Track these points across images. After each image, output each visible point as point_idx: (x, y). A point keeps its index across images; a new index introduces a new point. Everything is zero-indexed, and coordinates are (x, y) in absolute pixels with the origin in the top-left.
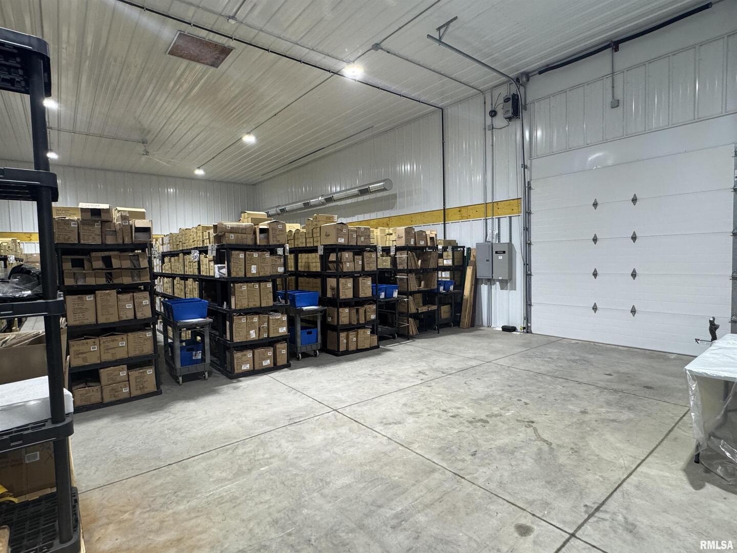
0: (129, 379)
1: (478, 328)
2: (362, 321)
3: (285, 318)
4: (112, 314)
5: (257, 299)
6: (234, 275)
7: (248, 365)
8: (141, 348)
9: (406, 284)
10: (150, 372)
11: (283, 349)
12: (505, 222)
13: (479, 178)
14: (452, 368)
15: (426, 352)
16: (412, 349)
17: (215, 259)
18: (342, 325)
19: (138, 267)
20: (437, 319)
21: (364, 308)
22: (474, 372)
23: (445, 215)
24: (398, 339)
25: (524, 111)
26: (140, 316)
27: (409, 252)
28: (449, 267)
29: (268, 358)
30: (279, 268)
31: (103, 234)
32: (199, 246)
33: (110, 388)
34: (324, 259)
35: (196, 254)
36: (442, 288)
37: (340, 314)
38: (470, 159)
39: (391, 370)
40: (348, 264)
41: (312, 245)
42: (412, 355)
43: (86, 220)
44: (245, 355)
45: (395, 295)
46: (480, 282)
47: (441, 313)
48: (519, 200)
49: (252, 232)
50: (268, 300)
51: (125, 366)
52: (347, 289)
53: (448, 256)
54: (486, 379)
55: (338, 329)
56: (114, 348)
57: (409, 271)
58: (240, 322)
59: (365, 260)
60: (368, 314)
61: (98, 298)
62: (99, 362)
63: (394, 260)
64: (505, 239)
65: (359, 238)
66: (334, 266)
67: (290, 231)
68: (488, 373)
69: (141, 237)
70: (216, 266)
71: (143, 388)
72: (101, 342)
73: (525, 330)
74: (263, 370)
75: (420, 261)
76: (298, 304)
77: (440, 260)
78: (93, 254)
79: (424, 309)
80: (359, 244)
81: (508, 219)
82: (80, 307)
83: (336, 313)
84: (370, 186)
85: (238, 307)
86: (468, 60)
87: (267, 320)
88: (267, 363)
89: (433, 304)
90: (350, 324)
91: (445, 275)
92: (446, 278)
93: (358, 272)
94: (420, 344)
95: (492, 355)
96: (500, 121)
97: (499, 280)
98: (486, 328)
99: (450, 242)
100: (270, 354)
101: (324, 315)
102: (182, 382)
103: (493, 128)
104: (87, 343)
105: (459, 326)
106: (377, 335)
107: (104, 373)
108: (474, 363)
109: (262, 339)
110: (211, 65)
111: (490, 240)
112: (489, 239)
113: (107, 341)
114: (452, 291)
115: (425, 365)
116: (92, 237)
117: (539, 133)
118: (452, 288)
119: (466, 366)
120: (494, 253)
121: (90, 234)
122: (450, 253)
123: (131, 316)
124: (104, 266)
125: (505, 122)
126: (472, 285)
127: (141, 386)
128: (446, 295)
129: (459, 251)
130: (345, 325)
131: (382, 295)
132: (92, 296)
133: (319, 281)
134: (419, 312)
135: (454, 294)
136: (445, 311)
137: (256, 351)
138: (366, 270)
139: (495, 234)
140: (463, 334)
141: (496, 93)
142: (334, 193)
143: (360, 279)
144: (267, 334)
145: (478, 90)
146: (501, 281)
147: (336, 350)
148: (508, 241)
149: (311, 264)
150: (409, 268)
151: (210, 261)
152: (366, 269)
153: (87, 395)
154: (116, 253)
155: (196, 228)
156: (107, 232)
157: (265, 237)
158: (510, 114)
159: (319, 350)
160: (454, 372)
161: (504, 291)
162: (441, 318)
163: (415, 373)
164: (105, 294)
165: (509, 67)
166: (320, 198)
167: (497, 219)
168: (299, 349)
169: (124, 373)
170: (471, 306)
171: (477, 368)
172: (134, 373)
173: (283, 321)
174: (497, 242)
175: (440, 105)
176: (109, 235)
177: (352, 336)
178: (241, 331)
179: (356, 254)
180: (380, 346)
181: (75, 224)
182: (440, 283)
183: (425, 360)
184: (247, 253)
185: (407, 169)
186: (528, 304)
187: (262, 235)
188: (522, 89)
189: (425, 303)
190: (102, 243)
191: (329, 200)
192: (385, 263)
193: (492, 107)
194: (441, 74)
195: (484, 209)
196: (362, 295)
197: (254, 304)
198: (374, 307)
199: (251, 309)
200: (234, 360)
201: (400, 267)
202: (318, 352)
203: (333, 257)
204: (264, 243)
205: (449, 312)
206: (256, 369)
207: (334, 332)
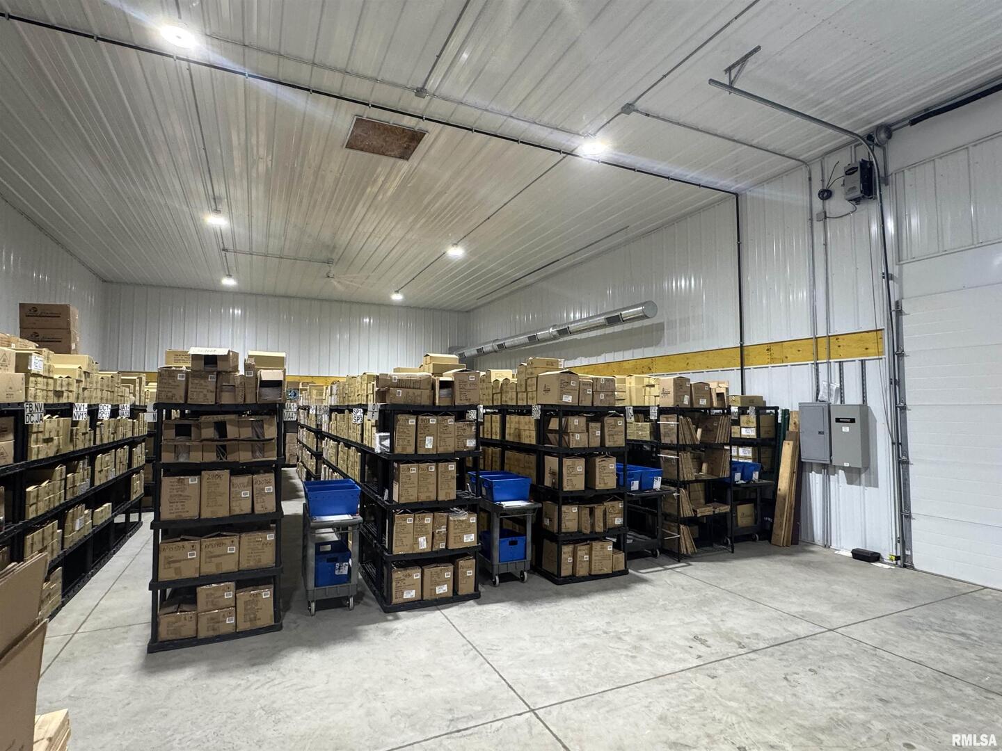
0: (236, 604)
1: (806, 548)
2: (599, 528)
3: (473, 520)
4: (221, 506)
5: (433, 488)
6: (398, 450)
7: (414, 591)
8: (257, 558)
9: (676, 468)
10: (267, 594)
11: (468, 570)
12: (852, 370)
13: (803, 295)
14: (757, 634)
15: (710, 592)
16: (684, 583)
17: (378, 424)
18: (566, 533)
19: (262, 439)
20: (729, 526)
21: (602, 508)
22: (802, 652)
23: (743, 356)
24: (662, 558)
25: (883, 187)
26: (259, 509)
27: (681, 417)
28: (750, 441)
29: (445, 581)
30: (468, 441)
31: (218, 390)
32: (362, 403)
33: (209, 616)
34: (541, 425)
35: (359, 414)
36: (738, 476)
37: (563, 515)
38: (786, 267)
39: (643, 627)
40: (577, 437)
41: (525, 404)
42: (685, 597)
43: (197, 371)
44: (409, 575)
45: (657, 485)
46: (807, 467)
47: (736, 517)
48: (879, 332)
49: (430, 387)
50: (449, 491)
51: (232, 584)
52: (575, 475)
53: (748, 422)
54: (829, 673)
55: (561, 538)
56: (219, 556)
57: (679, 448)
58: (403, 523)
59: (606, 430)
60: (609, 516)
61: (204, 483)
62: (197, 576)
63: (656, 430)
64: (852, 397)
65: (595, 396)
66: (555, 437)
67: (497, 380)
68: (832, 658)
69: (270, 395)
70: (378, 435)
71: (255, 619)
72: (203, 547)
73: (899, 562)
74: (436, 600)
75: (699, 431)
76: (497, 496)
77: (735, 429)
78: (203, 418)
79: (707, 511)
80: (595, 404)
81: (858, 364)
82: (180, 493)
83: (556, 514)
84: (623, 313)
85: (403, 501)
86: (780, 113)
87: (445, 521)
88: (443, 590)
89: (724, 502)
90: (580, 531)
91: (744, 454)
92: (746, 458)
93: (596, 449)
94: (698, 573)
95: (836, 614)
96: (838, 204)
97: (844, 468)
98: (822, 549)
99: (752, 400)
100: (448, 575)
101: (539, 514)
102: (315, 611)
103: (826, 217)
104: (183, 547)
105: (770, 542)
106: (624, 552)
107: (203, 591)
108: (802, 629)
109: (437, 552)
110: (400, 158)
111: (826, 398)
112: (823, 395)
113: (211, 544)
114: (757, 482)
115: (706, 621)
116: (203, 394)
117: (915, 222)
118: (756, 476)
119: (786, 634)
120: (833, 420)
121: (201, 390)
122: (753, 417)
123: (246, 509)
124: (217, 433)
125: (849, 206)
126: (792, 473)
127: (252, 616)
128: (747, 488)
129: (769, 414)
130: (571, 534)
131: (635, 486)
132: (197, 477)
133: (533, 458)
134: (699, 515)
135: (761, 487)
136: (745, 514)
137: (428, 571)
138: (607, 446)
139: (834, 388)
140: (778, 558)
141: (830, 162)
142: (572, 323)
143: (598, 460)
144: (444, 544)
145: (799, 160)
146: (848, 471)
147: (556, 573)
148: (860, 402)
149: (523, 433)
150: (681, 443)
151: (372, 426)
152: (608, 444)
153: (176, 625)
154: (233, 417)
155: (362, 376)
156: (224, 387)
157: (448, 395)
158: (858, 193)
159: (528, 572)
160: (762, 645)
161: (855, 488)
162: (737, 525)
163: (687, 639)
164: (214, 476)
165: (855, 119)
166: (551, 330)
167: (837, 364)
168: (496, 568)
169: (230, 595)
170: (791, 508)
171: (808, 641)
172: (244, 595)
173: (470, 525)
174: (839, 403)
175: (732, 189)
176: (227, 391)
177: (583, 552)
178: (405, 537)
179: (589, 420)
180: (630, 571)
181: (183, 377)
182: (734, 467)
183: (706, 609)
184: (420, 417)
185: (681, 285)
186: (904, 515)
187: (445, 391)
188: (878, 152)
189: (708, 500)
190: (216, 403)
191: (564, 332)
192: (641, 431)
193: (823, 185)
194: (734, 141)
195: (812, 348)
196: (599, 485)
197: (427, 495)
198: (620, 505)
199: (422, 503)
200: (391, 583)
201: (665, 440)
202: (525, 574)
203: (554, 424)
204: (446, 403)
205: (751, 516)
206: (424, 599)
207: (554, 544)
